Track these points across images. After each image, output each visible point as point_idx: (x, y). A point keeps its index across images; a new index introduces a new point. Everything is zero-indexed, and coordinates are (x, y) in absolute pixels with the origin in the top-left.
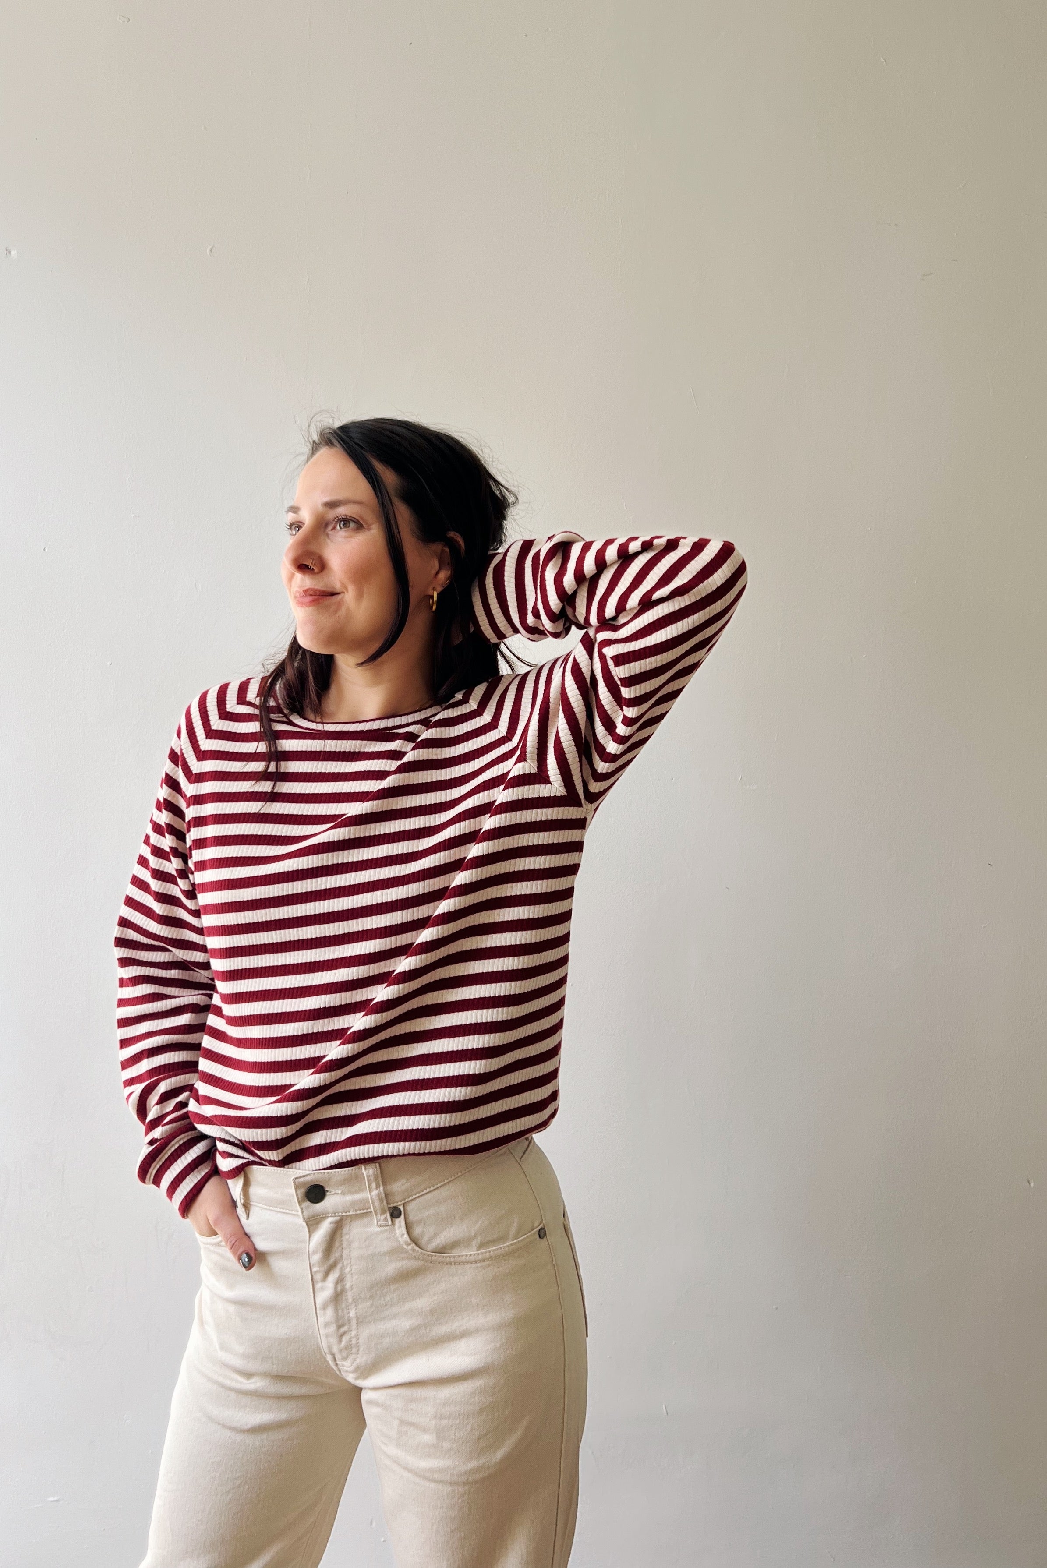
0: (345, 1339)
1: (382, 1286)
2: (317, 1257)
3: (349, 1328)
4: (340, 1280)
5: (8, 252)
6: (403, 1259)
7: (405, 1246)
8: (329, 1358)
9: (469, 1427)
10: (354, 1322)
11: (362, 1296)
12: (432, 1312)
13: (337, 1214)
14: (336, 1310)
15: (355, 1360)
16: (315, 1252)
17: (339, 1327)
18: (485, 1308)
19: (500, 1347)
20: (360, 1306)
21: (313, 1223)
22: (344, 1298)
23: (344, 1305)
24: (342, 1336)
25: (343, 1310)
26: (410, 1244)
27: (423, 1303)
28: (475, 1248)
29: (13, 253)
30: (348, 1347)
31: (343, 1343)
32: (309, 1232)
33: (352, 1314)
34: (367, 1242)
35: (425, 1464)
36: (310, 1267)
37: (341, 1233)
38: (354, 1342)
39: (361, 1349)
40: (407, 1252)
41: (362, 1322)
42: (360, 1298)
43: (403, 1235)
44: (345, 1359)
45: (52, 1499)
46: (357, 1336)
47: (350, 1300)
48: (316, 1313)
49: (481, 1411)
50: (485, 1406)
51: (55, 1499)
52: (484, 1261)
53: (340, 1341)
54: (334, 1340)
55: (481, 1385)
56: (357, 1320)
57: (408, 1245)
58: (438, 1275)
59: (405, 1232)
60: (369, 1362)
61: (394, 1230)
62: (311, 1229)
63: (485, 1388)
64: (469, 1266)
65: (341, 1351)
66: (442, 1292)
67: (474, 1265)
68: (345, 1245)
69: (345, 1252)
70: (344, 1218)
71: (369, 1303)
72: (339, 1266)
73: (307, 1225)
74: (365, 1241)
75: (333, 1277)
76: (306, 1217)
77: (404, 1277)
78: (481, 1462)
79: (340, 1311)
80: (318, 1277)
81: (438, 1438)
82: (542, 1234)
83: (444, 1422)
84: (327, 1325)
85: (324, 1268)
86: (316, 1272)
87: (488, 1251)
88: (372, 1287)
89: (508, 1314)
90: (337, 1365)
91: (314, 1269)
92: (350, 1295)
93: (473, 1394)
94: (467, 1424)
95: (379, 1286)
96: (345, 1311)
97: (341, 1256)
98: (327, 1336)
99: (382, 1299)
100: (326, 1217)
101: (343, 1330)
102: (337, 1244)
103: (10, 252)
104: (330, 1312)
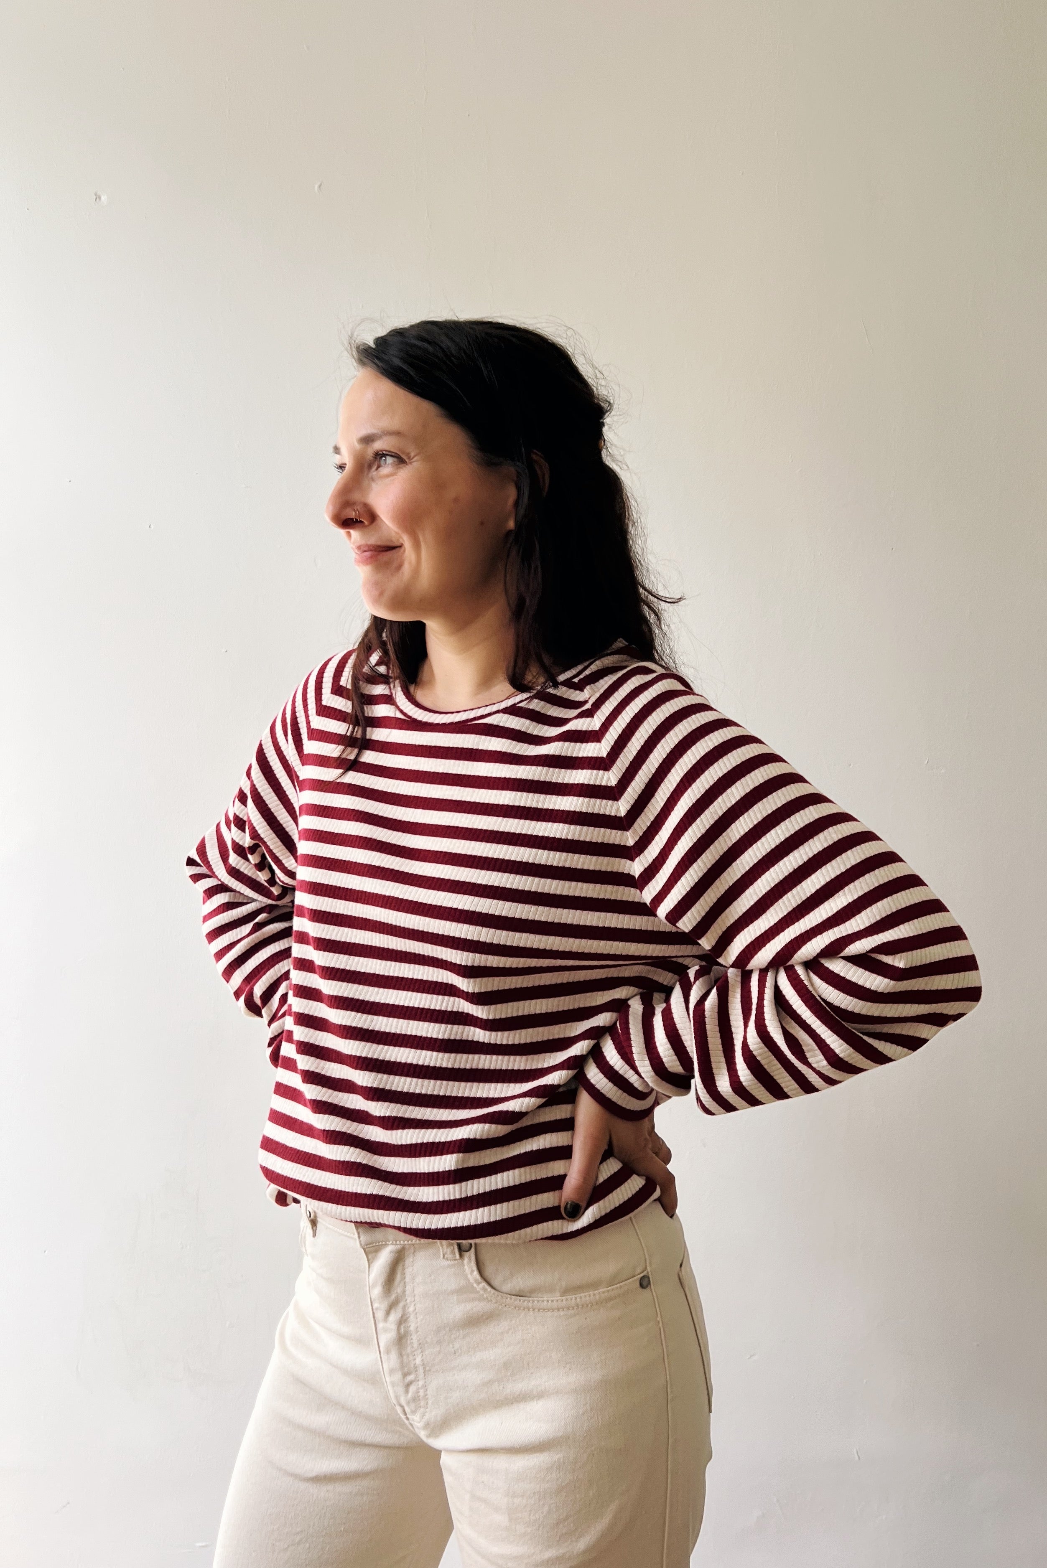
0: (412, 1389)
1: (450, 1330)
2: (377, 1291)
3: (416, 1378)
4: (402, 1321)
5: (98, 197)
6: (473, 1300)
7: (475, 1285)
8: (399, 1410)
9: (546, 1508)
10: (421, 1370)
11: (429, 1340)
12: (506, 1365)
13: (398, 1242)
14: (401, 1355)
15: (423, 1415)
16: (374, 1285)
17: (405, 1375)
18: (568, 1366)
19: (583, 1414)
20: (427, 1352)
21: (371, 1251)
22: (409, 1342)
23: (409, 1350)
24: (408, 1385)
25: (408, 1355)
26: (481, 1283)
27: (494, 1354)
28: (558, 1294)
29: (103, 198)
30: (415, 1399)
31: (410, 1395)
32: (368, 1260)
33: (418, 1361)
34: (433, 1277)
35: (496, 1549)
36: (371, 1303)
37: (403, 1266)
38: (421, 1393)
39: (430, 1402)
40: (478, 1292)
41: (430, 1371)
42: (427, 1343)
43: (472, 1271)
44: (414, 1412)
45: (200, 1544)
46: (425, 1386)
47: (415, 1345)
48: (381, 1358)
49: (559, 1491)
50: (563, 1484)
51: (203, 1544)
52: (568, 1308)
53: (407, 1392)
54: (401, 1390)
55: (559, 1459)
56: (424, 1368)
57: (479, 1283)
58: (514, 1322)
59: (475, 1268)
60: (439, 1419)
61: (463, 1265)
62: (370, 1257)
63: (564, 1463)
64: (550, 1313)
65: (408, 1403)
66: (518, 1343)
67: (556, 1313)
68: (408, 1278)
69: (408, 1287)
70: (407, 1247)
71: (437, 1349)
72: (401, 1304)
73: (365, 1251)
74: (430, 1276)
75: (394, 1317)
76: (363, 1244)
77: (473, 1322)
78: (561, 1551)
79: (405, 1357)
80: (380, 1315)
81: (511, 1519)
82: (645, 1283)
83: (517, 1501)
84: (392, 1371)
85: (384, 1306)
86: (377, 1309)
87: (572, 1299)
88: (439, 1330)
89: (596, 1376)
90: (408, 1419)
91: (376, 1305)
92: (414, 1339)
93: (549, 1470)
94: (544, 1505)
95: (447, 1329)
96: (411, 1358)
97: (404, 1292)
98: (393, 1384)
99: (451, 1346)
100: (386, 1245)
101: (410, 1378)
102: (398, 1277)
103: (100, 198)
104: (394, 1356)
